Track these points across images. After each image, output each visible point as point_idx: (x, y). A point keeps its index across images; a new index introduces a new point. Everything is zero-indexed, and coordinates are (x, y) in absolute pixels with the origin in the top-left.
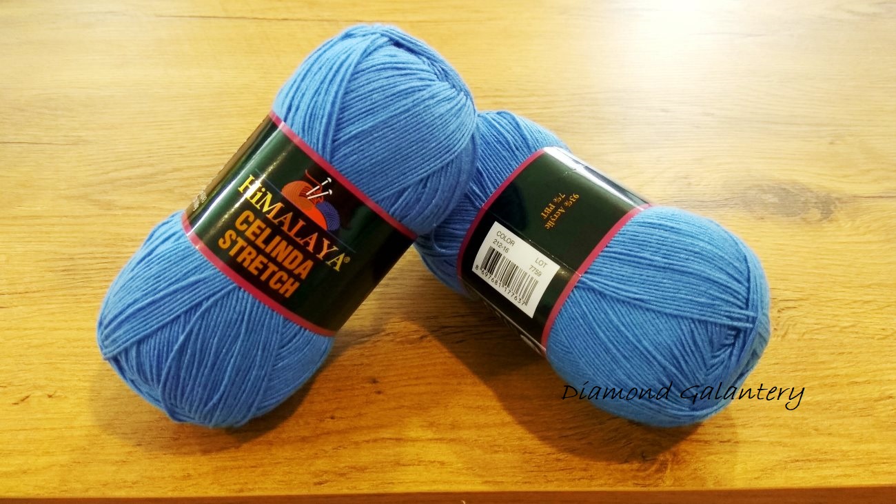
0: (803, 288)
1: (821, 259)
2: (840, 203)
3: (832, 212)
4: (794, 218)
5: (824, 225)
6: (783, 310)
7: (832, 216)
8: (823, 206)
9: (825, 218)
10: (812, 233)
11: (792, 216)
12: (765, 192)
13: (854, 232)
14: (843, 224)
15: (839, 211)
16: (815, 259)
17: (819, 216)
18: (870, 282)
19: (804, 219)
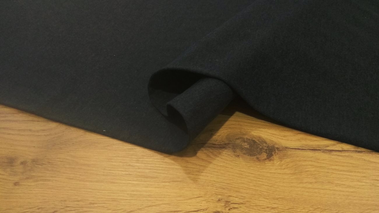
0: (245, 197)
1: (259, 181)
2: (278, 150)
3: (272, 155)
4: (253, 157)
5: (266, 162)
6: (231, 209)
7: (272, 158)
8: (269, 152)
9: (268, 158)
10: (259, 166)
11: (253, 156)
12: (245, 142)
13: (279, 167)
14: (275, 163)
15: (276, 155)
16: (256, 181)
17: (265, 157)
18: (279, 197)
19: (258, 158)
